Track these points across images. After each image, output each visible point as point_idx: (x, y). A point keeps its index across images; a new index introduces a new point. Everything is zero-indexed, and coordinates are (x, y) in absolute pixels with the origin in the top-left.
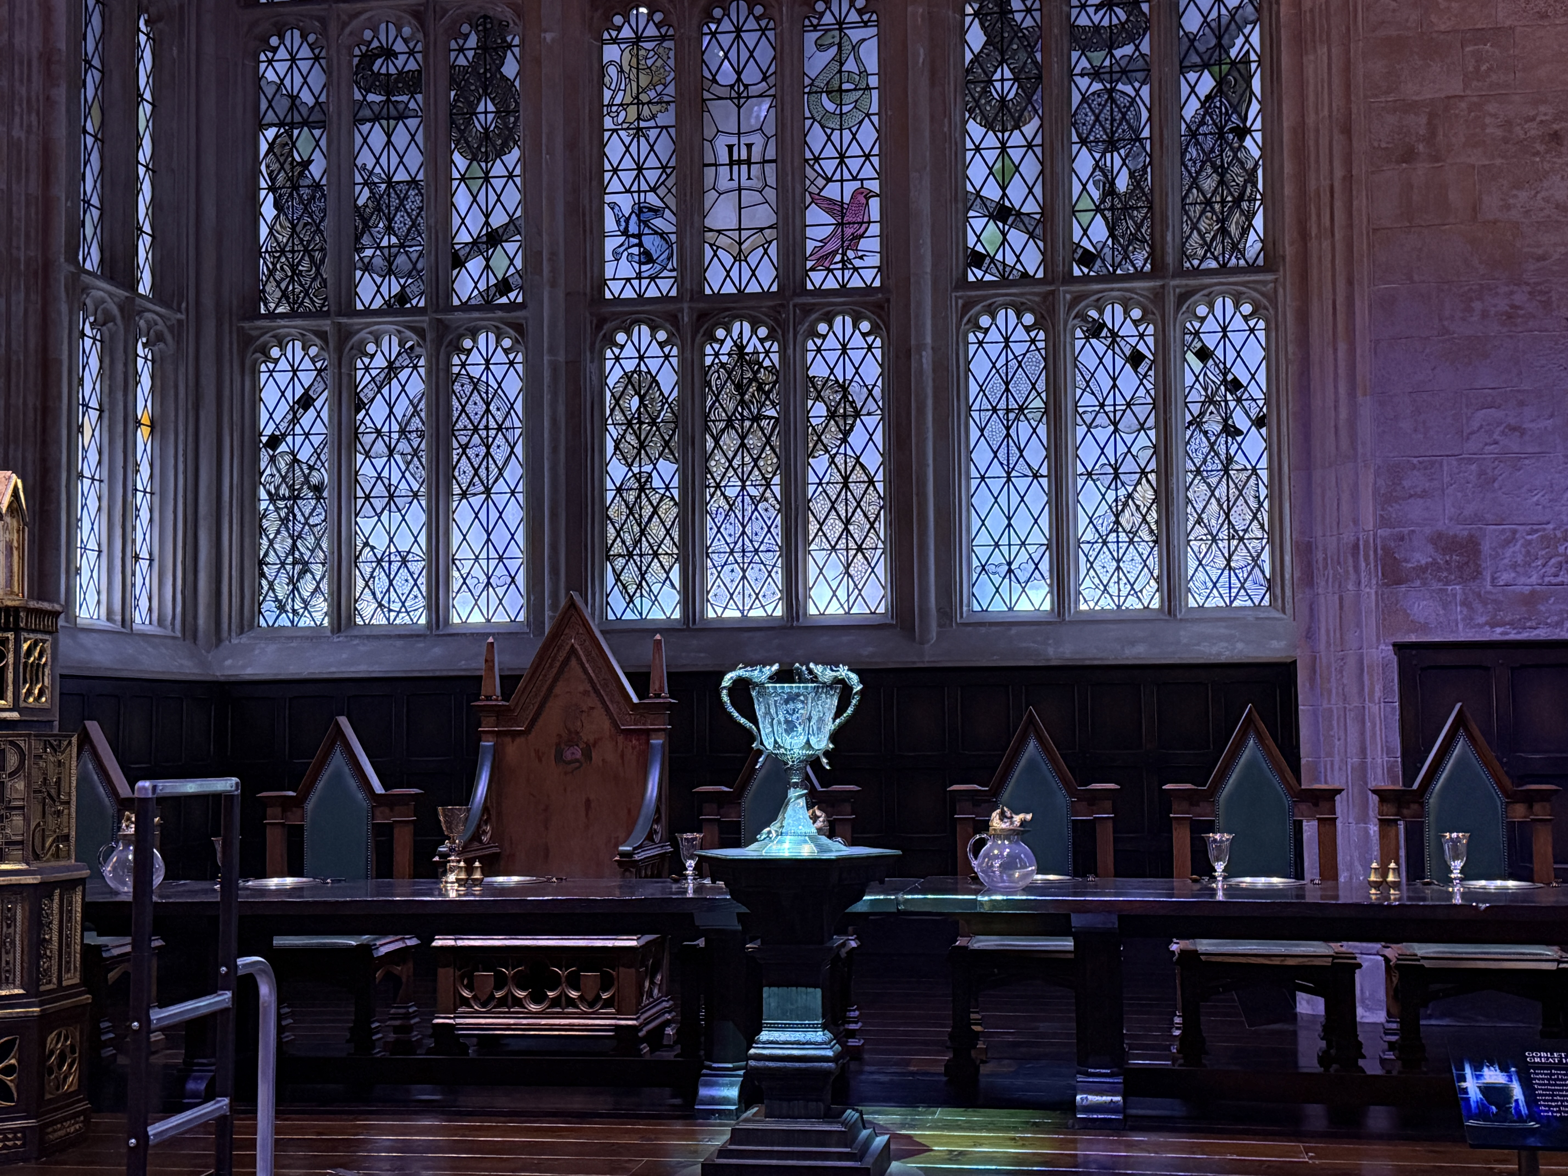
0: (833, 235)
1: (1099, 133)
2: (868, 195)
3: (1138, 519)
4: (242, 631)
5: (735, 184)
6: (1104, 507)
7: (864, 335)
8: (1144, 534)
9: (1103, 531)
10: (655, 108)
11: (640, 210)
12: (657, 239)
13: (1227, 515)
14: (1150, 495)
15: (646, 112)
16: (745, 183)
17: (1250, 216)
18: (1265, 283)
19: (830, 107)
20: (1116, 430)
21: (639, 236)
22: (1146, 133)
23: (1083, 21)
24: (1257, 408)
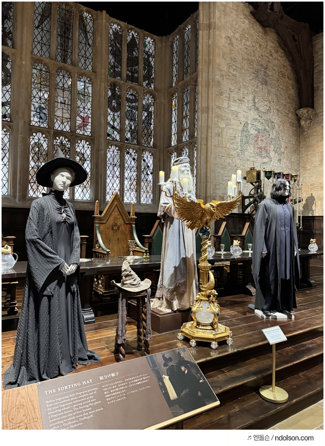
0: (82, 123)
1: (129, 117)
2: (89, 117)
3: (133, 187)
5: (62, 107)
6: (128, 184)
7: (87, 145)
8: (134, 190)
9: (128, 189)
10: (44, 86)
11: (40, 107)
12: (44, 115)
13: (147, 188)
14: (135, 183)
15: (42, 86)
16: (64, 108)
17: (151, 139)
18: (155, 150)
19: (82, 98)
20: (131, 171)
21: (40, 113)
22: (137, 120)
23: (127, 96)
24: (151, 171)
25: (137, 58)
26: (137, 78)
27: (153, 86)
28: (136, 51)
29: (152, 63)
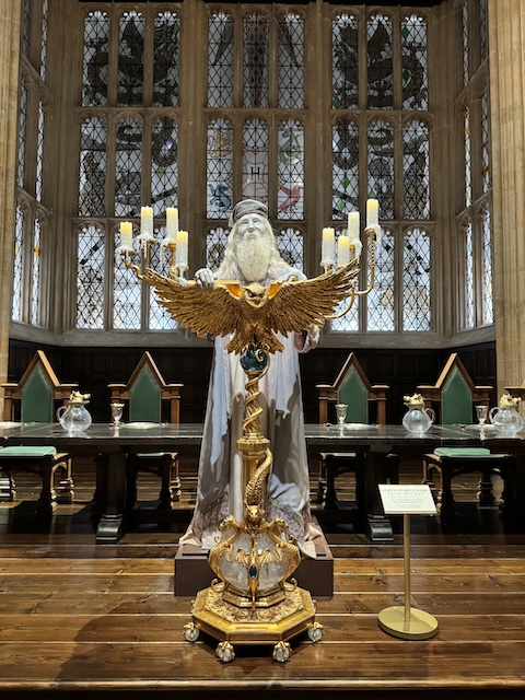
0: (287, 200)
1: (376, 172)
2: (299, 188)
3: (387, 301)
4: (70, 329)
5: (253, 181)
6: (376, 297)
7: (297, 236)
8: (389, 306)
9: (376, 305)
10: (226, 153)
11: (221, 188)
12: (226, 198)
13: (416, 301)
14: (391, 293)
15: (222, 154)
16: (257, 181)
17: (425, 203)
18: (431, 225)
19: (287, 157)
21: (219, 197)
22: (392, 174)
23: (372, 135)
24: (427, 265)
25: (390, 60)
26: (391, 97)
27: (424, 104)
28: (388, 49)
29: (423, 62)
